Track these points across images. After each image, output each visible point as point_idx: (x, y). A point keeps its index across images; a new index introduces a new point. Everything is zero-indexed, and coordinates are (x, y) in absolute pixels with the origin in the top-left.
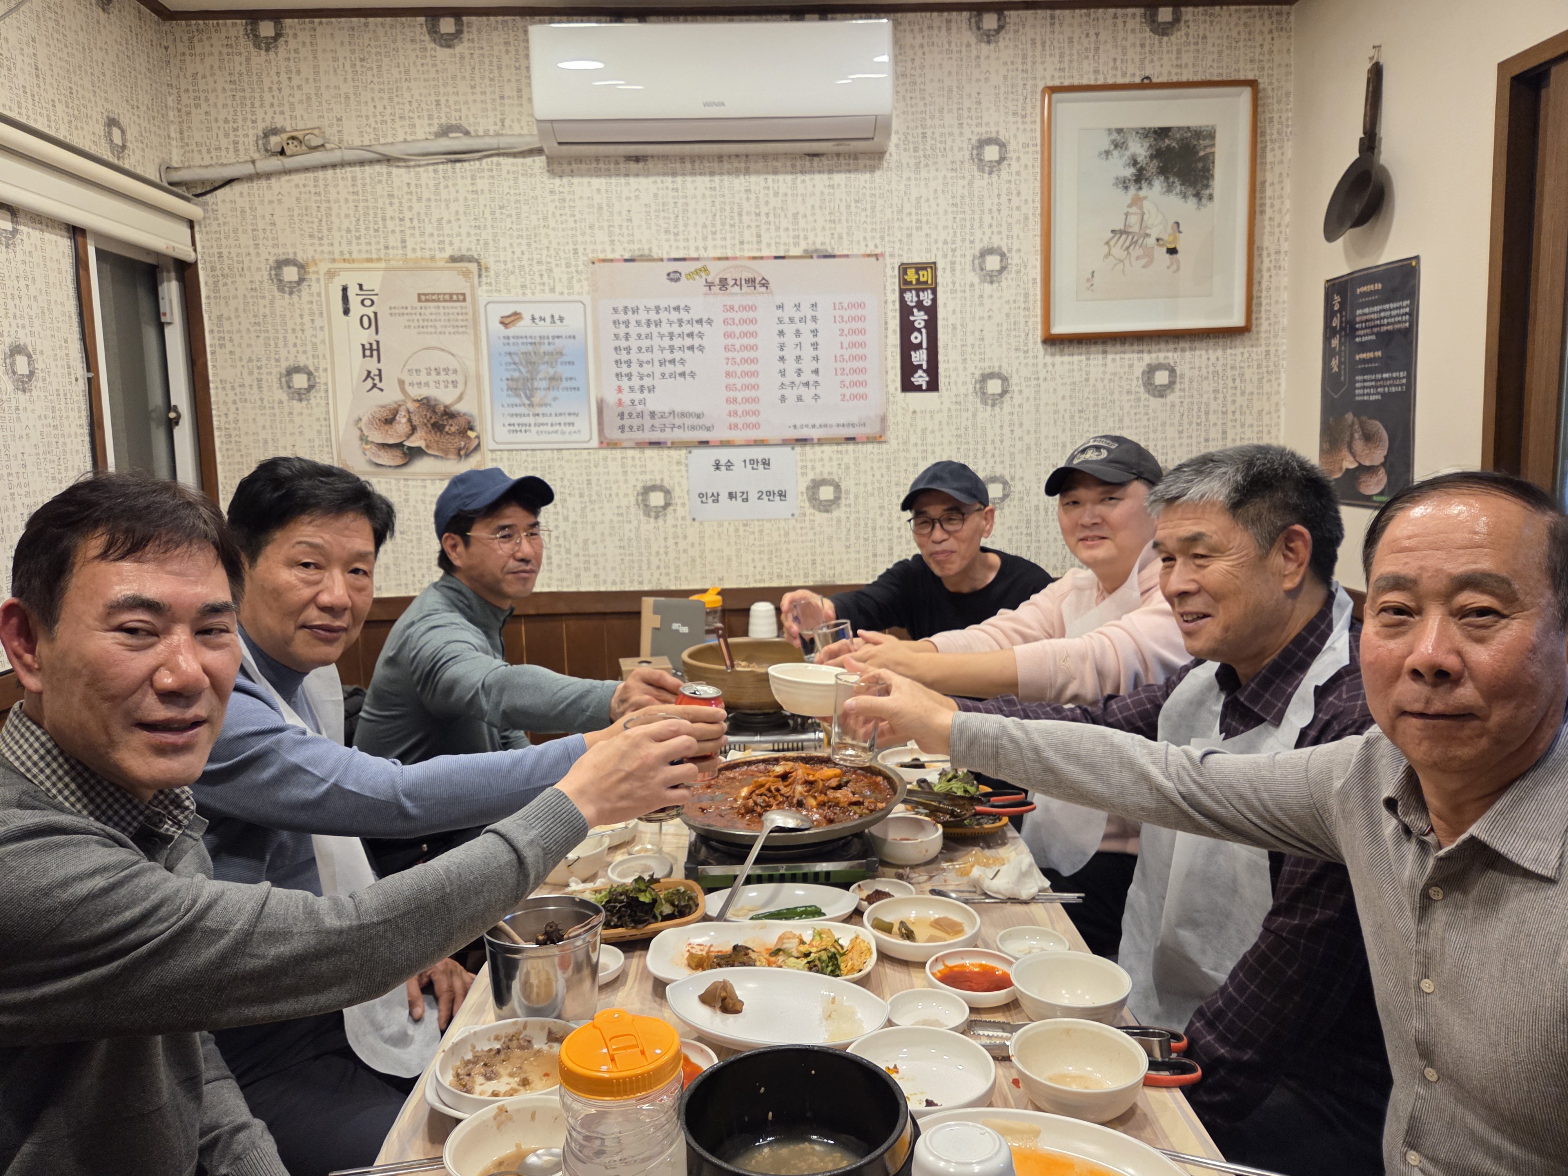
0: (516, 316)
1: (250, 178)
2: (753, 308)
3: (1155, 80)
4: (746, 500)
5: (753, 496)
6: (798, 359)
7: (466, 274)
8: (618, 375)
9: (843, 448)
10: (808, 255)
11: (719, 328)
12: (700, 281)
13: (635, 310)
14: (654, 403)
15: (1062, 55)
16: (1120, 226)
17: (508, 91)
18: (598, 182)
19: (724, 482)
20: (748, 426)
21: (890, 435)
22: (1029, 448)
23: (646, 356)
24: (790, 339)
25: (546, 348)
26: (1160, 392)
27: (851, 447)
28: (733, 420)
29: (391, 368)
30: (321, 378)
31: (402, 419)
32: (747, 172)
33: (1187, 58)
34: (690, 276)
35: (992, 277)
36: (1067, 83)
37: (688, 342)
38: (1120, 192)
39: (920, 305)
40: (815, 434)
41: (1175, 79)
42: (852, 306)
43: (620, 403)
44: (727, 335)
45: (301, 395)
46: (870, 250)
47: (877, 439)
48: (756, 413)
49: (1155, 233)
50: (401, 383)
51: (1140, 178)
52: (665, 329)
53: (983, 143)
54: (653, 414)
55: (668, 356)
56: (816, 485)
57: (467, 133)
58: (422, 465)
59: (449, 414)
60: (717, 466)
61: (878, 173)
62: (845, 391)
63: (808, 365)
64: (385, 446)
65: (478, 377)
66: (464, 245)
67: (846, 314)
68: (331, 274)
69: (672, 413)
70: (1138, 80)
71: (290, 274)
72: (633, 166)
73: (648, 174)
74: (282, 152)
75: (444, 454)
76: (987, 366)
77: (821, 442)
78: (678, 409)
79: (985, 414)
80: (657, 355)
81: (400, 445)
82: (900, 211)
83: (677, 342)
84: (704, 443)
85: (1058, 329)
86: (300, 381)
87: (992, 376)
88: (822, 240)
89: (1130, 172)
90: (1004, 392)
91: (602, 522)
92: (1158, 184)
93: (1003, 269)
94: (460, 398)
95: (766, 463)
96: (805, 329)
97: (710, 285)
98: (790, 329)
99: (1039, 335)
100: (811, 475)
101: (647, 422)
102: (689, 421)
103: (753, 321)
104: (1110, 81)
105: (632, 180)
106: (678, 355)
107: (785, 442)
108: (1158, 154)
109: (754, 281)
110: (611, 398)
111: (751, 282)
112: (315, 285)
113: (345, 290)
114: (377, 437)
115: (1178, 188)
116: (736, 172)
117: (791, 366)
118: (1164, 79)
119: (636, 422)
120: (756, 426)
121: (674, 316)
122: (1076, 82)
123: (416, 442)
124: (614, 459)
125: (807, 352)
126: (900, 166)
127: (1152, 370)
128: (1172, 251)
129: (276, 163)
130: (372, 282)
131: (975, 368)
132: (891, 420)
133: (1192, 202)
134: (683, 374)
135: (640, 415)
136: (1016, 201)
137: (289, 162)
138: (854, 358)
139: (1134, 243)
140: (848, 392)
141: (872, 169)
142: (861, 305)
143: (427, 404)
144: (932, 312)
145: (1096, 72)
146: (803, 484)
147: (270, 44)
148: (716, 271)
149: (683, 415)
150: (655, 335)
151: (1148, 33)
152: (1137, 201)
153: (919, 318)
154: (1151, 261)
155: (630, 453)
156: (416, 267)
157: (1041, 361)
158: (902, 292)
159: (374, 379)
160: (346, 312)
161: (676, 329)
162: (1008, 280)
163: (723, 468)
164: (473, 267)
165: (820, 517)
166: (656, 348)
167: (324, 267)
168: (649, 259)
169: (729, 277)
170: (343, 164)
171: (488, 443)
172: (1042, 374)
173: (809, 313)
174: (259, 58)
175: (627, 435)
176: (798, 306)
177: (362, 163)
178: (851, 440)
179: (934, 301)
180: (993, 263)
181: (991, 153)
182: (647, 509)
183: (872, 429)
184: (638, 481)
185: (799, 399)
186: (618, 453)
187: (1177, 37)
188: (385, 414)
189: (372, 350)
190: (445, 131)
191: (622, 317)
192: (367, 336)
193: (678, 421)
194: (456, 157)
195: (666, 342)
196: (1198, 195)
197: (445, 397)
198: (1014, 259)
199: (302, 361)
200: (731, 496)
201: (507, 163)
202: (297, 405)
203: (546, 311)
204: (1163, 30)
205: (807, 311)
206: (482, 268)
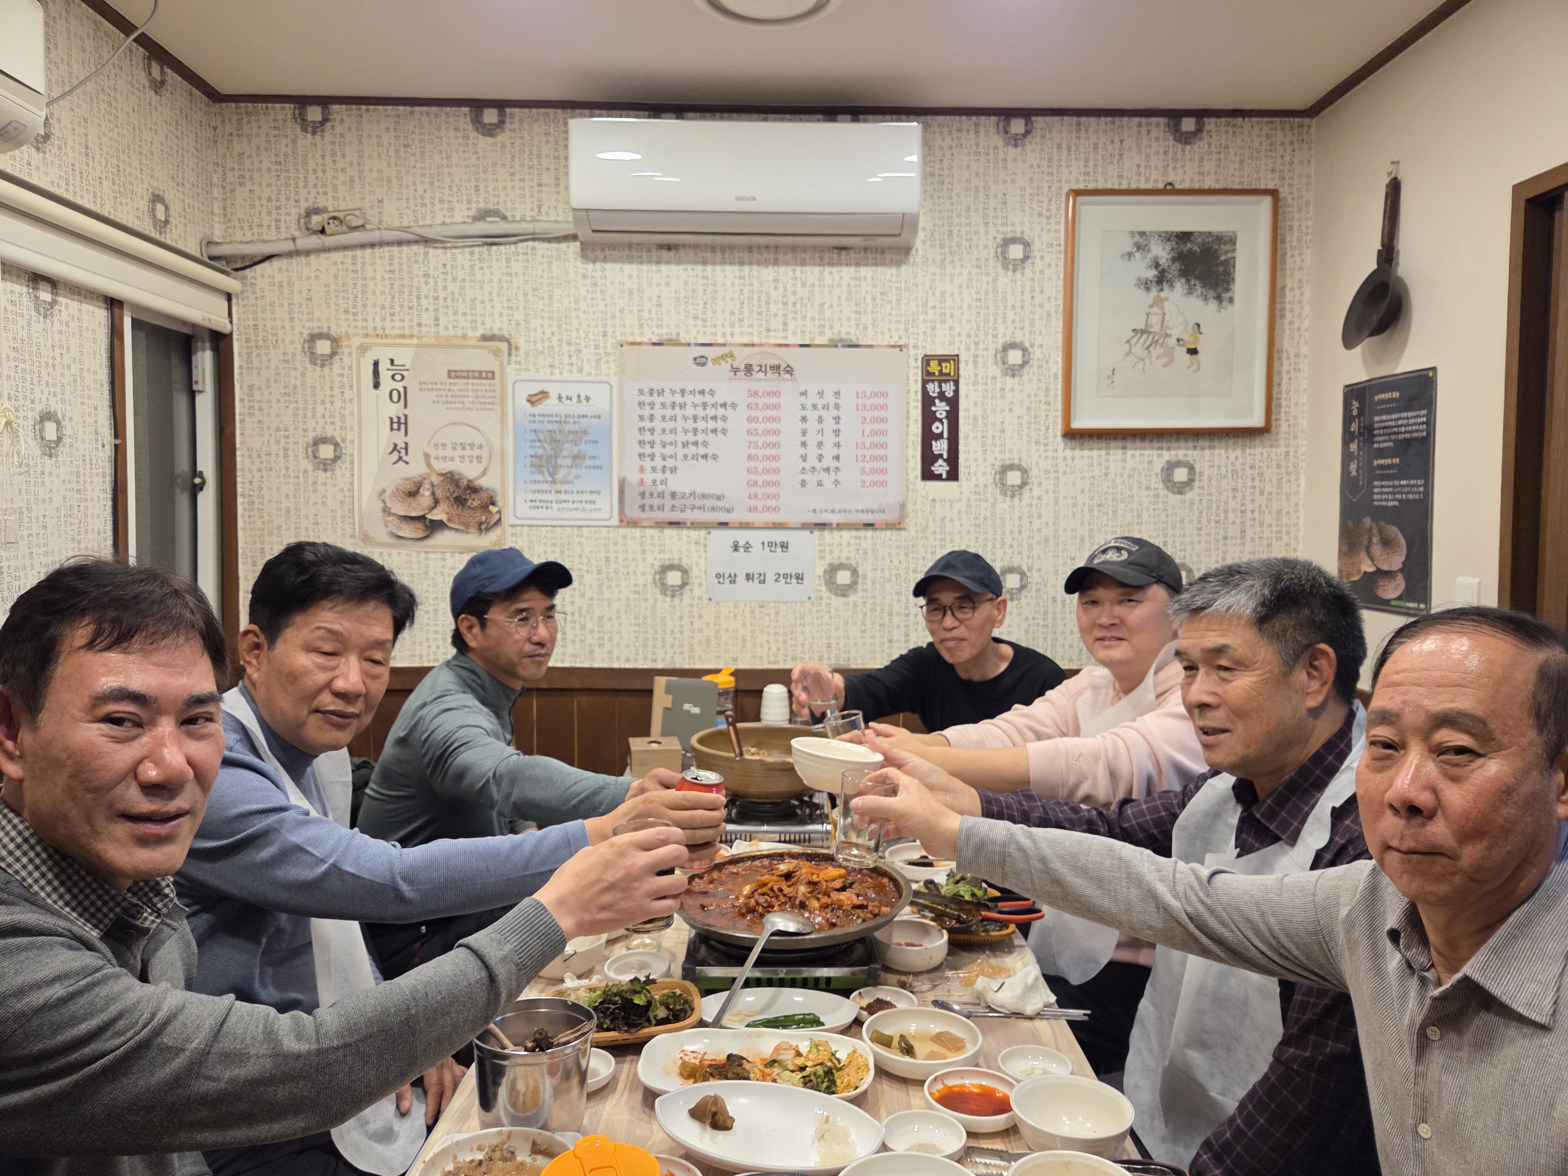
0: (544, 395)
1: (290, 255)
2: (776, 394)
3: (1177, 186)
4: (763, 582)
5: (770, 578)
6: (820, 444)
7: (497, 353)
8: (641, 456)
9: (862, 533)
10: (833, 344)
11: (743, 412)
12: (726, 366)
13: (661, 393)
14: (675, 483)
15: (1087, 160)
17: (547, 178)
18: (630, 269)
19: (741, 564)
20: (767, 509)
21: (910, 522)
22: (1047, 540)
23: (669, 438)
24: (812, 425)
25: (571, 427)
26: (1180, 489)
27: (869, 533)
28: (753, 503)
29: (417, 441)
30: (348, 449)
31: (426, 492)
32: (776, 262)
33: (1208, 166)
34: (716, 361)
35: (1013, 371)
36: (1091, 186)
37: (711, 425)
38: (1142, 292)
39: (942, 396)
40: (834, 519)
41: (1197, 186)
42: (876, 395)
43: (642, 482)
44: (750, 419)
45: (325, 465)
46: (895, 340)
47: (896, 526)
48: (776, 496)
49: (1175, 333)
50: (427, 456)
51: (1162, 279)
52: (689, 411)
53: (1007, 242)
54: (673, 495)
55: (691, 438)
56: (833, 569)
57: (504, 218)
58: (443, 538)
59: (472, 489)
60: (736, 548)
61: (904, 268)
62: (864, 477)
63: (829, 451)
64: (407, 519)
65: (503, 453)
66: (495, 325)
67: (868, 402)
68: (363, 349)
69: (693, 494)
70: (1161, 186)
71: (323, 347)
72: (665, 254)
73: (679, 262)
74: (323, 231)
75: (465, 528)
76: (1007, 458)
77: (840, 527)
78: (699, 490)
79: (1004, 505)
80: (681, 437)
81: (422, 518)
82: (925, 305)
83: (701, 425)
84: (724, 525)
85: (1078, 424)
86: (327, 452)
87: (1012, 467)
88: (846, 330)
89: (1152, 273)
90: (1024, 484)
91: (619, 599)
92: (1180, 286)
93: (1025, 363)
94: (484, 473)
95: (784, 546)
96: (828, 416)
97: (735, 370)
98: (812, 416)
99: (1059, 429)
100: (829, 560)
101: (668, 502)
102: (709, 503)
103: (776, 407)
104: (1134, 186)
105: (664, 268)
106: (701, 437)
107: (804, 526)
108: (1179, 257)
109: (778, 367)
110: (633, 477)
111: (776, 368)
112: (347, 359)
113: (376, 364)
114: (400, 509)
115: (1199, 290)
116: (766, 263)
117: (812, 452)
118: (1186, 185)
119: (656, 502)
120: (776, 509)
121: (699, 399)
122: (1100, 186)
123: (438, 515)
124: (633, 538)
125: (829, 439)
126: (925, 261)
127: (1171, 467)
128: (1193, 352)
129: (316, 241)
130: (404, 357)
131: (996, 459)
132: (910, 507)
133: (1213, 304)
134: (705, 457)
135: (661, 495)
136: (1038, 299)
137: (328, 241)
138: (875, 445)
139: (1155, 342)
140: (868, 479)
141: (899, 263)
142: (884, 395)
143: (451, 478)
144: (954, 403)
145: (1120, 177)
146: (821, 568)
147: (316, 128)
148: (742, 357)
149: (704, 496)
150: (679, 417)
151: (1171, 141)
152: (1158, 302)
153: (941, 409)
154: (1172, 360)
155: (650, 532)
156: (446, 344)
157: (1060, 454)
158: (925, 383)
159: (400, 452)
160: (376, 385)
161: (700, 412)
162: (1028, 374)
163: (741, 550)
164: (504, 346)
165: (837, 602)
166: (679, 430)
168: (676, 343)
169: (755, 363)
170: (381, 244)
171: (509, 518)
172: (1062, 467)
173: (832, 401)
174: (305, 141)
175: (648, 514)
176: (821, 394)
177: (400, 243)
178: (869, 526)
179: (956, 392)
180: (1015, 357)
181: (1016, 251)
182: (664, 588)
183: (890, 516)
184: (655, 560)
185: (820, 484)
186: (637, 532)
187: (1199, 146)
188: (409, 487)
189: (400, 424)
190: (482, 215)
191: (647, 399)
192: (395, 410)
193: (699, 502)
194: (492, 240)
195: (690, 425)
196: (1219, 298)
197: (469, 471)
198: (1036, 354)
199: (330, 432)
200: (748, 577)
201: (542, 247)
202: (322, 476)
203: (572, 390)
204: (1186, 139)
205: (830, 399)
206: (512, 348)
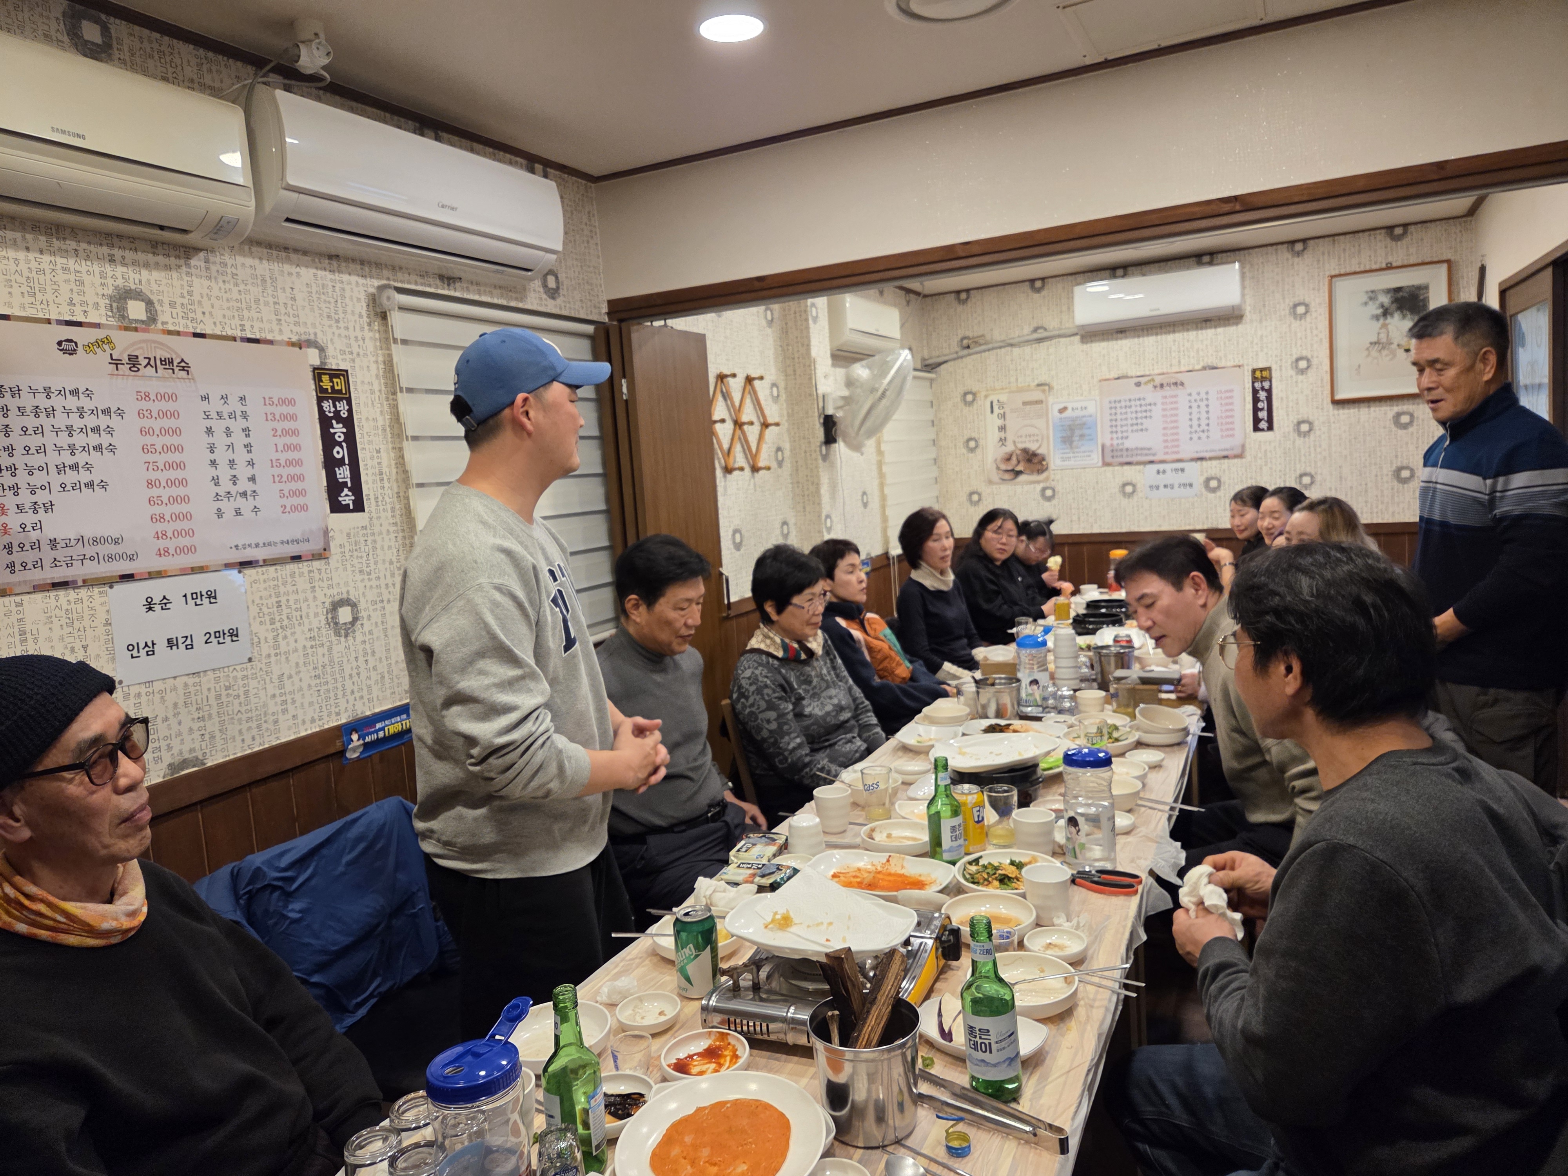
0: (1065, 408)
1: (954, 359)
2: (1176, 396)
3: (1394, 264)
4: (1173, 488)
5: (1176, 486)
6: (1199, 419)
7: (1044, 391)
8: (1112, 432)
9: (1222, 461)
10: (1204, 368)
11: (1160, 406)
12: (1150, 386)
13: (1120, 401)
14: (1128, 444)
15: (1339, 258)
16: (1375, 339)
17: (1065, 308)
18: (1104, 344)
19: (1162, 480)
20: (1173, 453)
22: (1325, 458)
23: (1124, 422)
24: (1195, 410)
25: (1078, 422)
26: (1405, 426)
27: (1226, 461)
28: (1166, 450)
29: (1010, 436)
30: (981, 442)
31: (1014, 459)
32: (1174, 332)
33: (1412, 252)
34: (1146, 383)
35: (1302, 372)
36: (1342, 272)
37: (1144, 414)
38: (1374, 322)
39: (1263, 389)
40: (1207, 455)
41: (1406, 263)
42: (1227, 391)
43: (1112, 445)
44: (1164, 410)
45: (972, 450)
46: (1237, 363)
47: (1240, 456)
48: (1178, 446)
49: (1395, 341)
50: (1014, 442)
51: (1386, 313)
52: (1133, 409)
53: (1295, 306)
54: (1127, 449)
55: (1135, 421)
56: (1208, 480)
57: (1045, 329)
58: (1022, 478)
59: (1034, 455)
60: (1158, 472)
61: (1240, 326)
62: (1222, 433)
63: (1204, 422)
64: (1007, 471)
65: (1048, 438)
66: (1043, 379)
67: (1223, 396)
68: (986, 397)
69: (1137, 448)
70: (1384, 266)
71: (969, 398)
72: (1120, 335)
73: (1126, 338)
74: (968, 347)
75: (1032, 473)
76: (1301, 417)
77: (1211, 459)
78: (1140, 446)
79: (1299, 441)
80: (1130, 422)
81: (1013, 470)
82: (1252, 343)
83: (1139, 415)
85: (1339, 397)
86: (972, 444)
87: (1303, 422)
88: (1211, 361)
89: (1380, 311)
90: (1310, 430)
91: (1103, 500)
92: (1397, 315)
93: (1308, 367)
94: (1040, 447)
95: (1183, 470)
96: (1203, 404)
97: (1155, 387)
98: (1194, 405)
99: (1329, 399)
100: (1205, 475)
101: (1125, 453)
102: (1145, 452)
103: (1176, 402)
104: (1368, 268)
105: (1119, 342)
106: (1139, 421)
107: (1192, 460)
108: (1396, 300)
110: (1108, 443)
111: (1176, 384)
112: (980, 401)
113: (992, 403)
114: (1003, 467)
115: (1409, 316)
116: (1169, 332)
117: (1195, 423)
118: (1399, 263)
119: (1119, 453)
120: (1177, 453)
121: (1138, 403)
122: (1348, 270)
123: (1020, 468)
124: (1108, 472)
125: (1204, 415)
126: (1251, 321)
127: (1399, 415)
128: (1406, 350)
129: (966, 352)
130: (1003, 398)
131: (1294, 418)
132: (1247, 446)
134: (1142, 430)
135: (1121, 450)
136: (1315, 332)
137: (970, 351)
138: (1227, 417)
139: (1383, 348)
140: (1225, 434)
141: (1237, 324)
142: (1231, 391)
143: (1025, 451)
144: (1269, 392)
145: (1360, 264)
146: (1202, 479)
147: (964, 302)
148: (1158, 380)
149: (1142, 449)
150: (1129, 412)
151: (1388, 240)
152: (1384, 326)
153: (1262, 395)
154: (1395, 356)
155: (1116, 468)
156: (1020, 390)
157: (1330, 413)
158: (1253, 383)
159: (1003, 441)
160: (992, 412)
161: (1139, 409)
162: (1311, 373)
163: (1161, 473)
164: (1047, 388)
165: (1211, 496)
166: (1129, 418)
167: (983, 394)
168: (1126, 377)
169: (1165, 383)
170: (993, 349)
171: (1052, 466)
172: (1332, 419)
173: (1205, 397)
174: (960, 308)
175: (1116, 460)
176: (1199, 394)
177: (1000, 347)
178: (1225, 457)
179: (1271, 386)
181: (1301, 310)
182: (1124, 494)
183: (1237, 451)
184: (1119, 481)
185: (1199, 438)
186: (1110, 468)
187: (1406, 241)
188: (1007, 456)
189: (1002, 428)
190: (1036, 330)
191: (1113, 405)
192: (1000, 422)
193: (1140, 452)
194: (1040, 340)
195: (1134, 415)
197: (1033, 447)
198: (1315, 362)
199: (974, 435)
200: (1165, 486)
201: (1062, 340)
202: (971, 455)
203: (1079, 405)
204: (1397, 238)
205: (1203, 396)
206: (1051, 388)
